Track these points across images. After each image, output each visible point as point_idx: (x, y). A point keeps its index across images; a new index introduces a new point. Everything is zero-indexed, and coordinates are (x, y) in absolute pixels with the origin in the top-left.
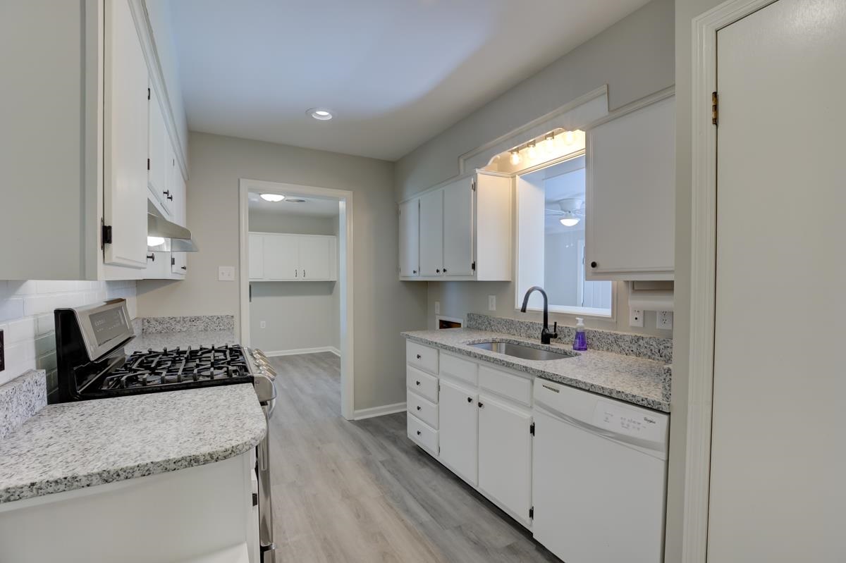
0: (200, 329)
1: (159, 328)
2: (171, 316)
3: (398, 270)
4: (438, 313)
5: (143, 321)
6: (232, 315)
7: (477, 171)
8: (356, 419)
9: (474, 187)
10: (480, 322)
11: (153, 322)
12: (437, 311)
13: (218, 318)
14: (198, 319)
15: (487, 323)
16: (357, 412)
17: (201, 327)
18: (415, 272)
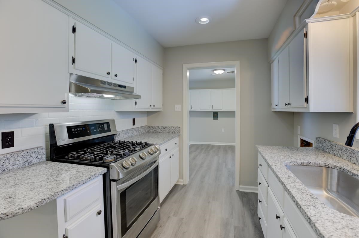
0: (167, 132)
1: (153, 130)
2: (157, 126)
3: (270, 104)
4: (300, 134)
5: (148, 127)
6: (179, 126)
7: (307, 20)
8: (241, 190)
9: (306, 36)
10: (325, 145)
11: (151, 128)
12: (299, 132)
13: (174, 128)
14: (166, 127)
15: (330, 147)
16: (241, 186)
17: (167, 131)
18: (276, 105)
